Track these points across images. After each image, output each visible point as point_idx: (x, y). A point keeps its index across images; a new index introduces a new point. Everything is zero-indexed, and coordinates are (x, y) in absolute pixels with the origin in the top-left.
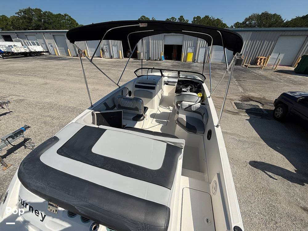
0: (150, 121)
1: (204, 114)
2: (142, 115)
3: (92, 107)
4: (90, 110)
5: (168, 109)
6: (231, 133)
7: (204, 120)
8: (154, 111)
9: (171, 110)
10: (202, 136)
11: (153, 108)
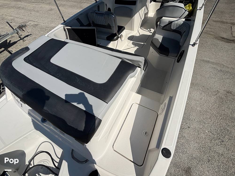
0: (127, 43)
1: (185, 32)
2: (115, 35)
3: (64, 22)
4: (63, 25)
5: (149, 31)
6: (213, 62)
7: (182, 41)
8: (134, 33)
9: (151, 33)
10: (174, 59)
11: (132, 29)
